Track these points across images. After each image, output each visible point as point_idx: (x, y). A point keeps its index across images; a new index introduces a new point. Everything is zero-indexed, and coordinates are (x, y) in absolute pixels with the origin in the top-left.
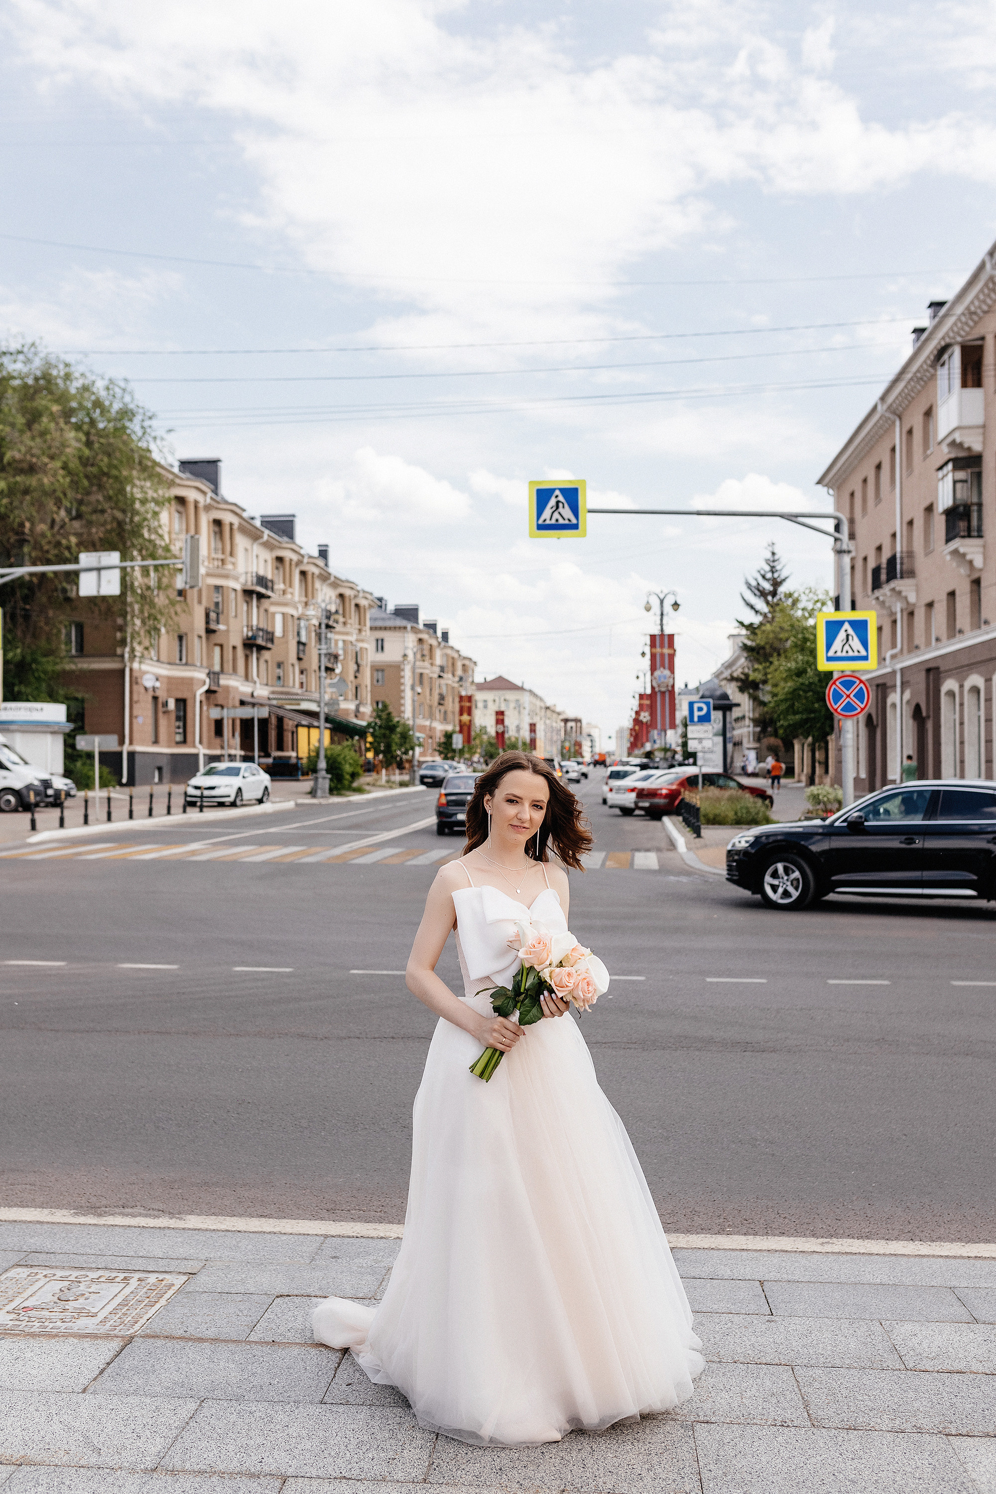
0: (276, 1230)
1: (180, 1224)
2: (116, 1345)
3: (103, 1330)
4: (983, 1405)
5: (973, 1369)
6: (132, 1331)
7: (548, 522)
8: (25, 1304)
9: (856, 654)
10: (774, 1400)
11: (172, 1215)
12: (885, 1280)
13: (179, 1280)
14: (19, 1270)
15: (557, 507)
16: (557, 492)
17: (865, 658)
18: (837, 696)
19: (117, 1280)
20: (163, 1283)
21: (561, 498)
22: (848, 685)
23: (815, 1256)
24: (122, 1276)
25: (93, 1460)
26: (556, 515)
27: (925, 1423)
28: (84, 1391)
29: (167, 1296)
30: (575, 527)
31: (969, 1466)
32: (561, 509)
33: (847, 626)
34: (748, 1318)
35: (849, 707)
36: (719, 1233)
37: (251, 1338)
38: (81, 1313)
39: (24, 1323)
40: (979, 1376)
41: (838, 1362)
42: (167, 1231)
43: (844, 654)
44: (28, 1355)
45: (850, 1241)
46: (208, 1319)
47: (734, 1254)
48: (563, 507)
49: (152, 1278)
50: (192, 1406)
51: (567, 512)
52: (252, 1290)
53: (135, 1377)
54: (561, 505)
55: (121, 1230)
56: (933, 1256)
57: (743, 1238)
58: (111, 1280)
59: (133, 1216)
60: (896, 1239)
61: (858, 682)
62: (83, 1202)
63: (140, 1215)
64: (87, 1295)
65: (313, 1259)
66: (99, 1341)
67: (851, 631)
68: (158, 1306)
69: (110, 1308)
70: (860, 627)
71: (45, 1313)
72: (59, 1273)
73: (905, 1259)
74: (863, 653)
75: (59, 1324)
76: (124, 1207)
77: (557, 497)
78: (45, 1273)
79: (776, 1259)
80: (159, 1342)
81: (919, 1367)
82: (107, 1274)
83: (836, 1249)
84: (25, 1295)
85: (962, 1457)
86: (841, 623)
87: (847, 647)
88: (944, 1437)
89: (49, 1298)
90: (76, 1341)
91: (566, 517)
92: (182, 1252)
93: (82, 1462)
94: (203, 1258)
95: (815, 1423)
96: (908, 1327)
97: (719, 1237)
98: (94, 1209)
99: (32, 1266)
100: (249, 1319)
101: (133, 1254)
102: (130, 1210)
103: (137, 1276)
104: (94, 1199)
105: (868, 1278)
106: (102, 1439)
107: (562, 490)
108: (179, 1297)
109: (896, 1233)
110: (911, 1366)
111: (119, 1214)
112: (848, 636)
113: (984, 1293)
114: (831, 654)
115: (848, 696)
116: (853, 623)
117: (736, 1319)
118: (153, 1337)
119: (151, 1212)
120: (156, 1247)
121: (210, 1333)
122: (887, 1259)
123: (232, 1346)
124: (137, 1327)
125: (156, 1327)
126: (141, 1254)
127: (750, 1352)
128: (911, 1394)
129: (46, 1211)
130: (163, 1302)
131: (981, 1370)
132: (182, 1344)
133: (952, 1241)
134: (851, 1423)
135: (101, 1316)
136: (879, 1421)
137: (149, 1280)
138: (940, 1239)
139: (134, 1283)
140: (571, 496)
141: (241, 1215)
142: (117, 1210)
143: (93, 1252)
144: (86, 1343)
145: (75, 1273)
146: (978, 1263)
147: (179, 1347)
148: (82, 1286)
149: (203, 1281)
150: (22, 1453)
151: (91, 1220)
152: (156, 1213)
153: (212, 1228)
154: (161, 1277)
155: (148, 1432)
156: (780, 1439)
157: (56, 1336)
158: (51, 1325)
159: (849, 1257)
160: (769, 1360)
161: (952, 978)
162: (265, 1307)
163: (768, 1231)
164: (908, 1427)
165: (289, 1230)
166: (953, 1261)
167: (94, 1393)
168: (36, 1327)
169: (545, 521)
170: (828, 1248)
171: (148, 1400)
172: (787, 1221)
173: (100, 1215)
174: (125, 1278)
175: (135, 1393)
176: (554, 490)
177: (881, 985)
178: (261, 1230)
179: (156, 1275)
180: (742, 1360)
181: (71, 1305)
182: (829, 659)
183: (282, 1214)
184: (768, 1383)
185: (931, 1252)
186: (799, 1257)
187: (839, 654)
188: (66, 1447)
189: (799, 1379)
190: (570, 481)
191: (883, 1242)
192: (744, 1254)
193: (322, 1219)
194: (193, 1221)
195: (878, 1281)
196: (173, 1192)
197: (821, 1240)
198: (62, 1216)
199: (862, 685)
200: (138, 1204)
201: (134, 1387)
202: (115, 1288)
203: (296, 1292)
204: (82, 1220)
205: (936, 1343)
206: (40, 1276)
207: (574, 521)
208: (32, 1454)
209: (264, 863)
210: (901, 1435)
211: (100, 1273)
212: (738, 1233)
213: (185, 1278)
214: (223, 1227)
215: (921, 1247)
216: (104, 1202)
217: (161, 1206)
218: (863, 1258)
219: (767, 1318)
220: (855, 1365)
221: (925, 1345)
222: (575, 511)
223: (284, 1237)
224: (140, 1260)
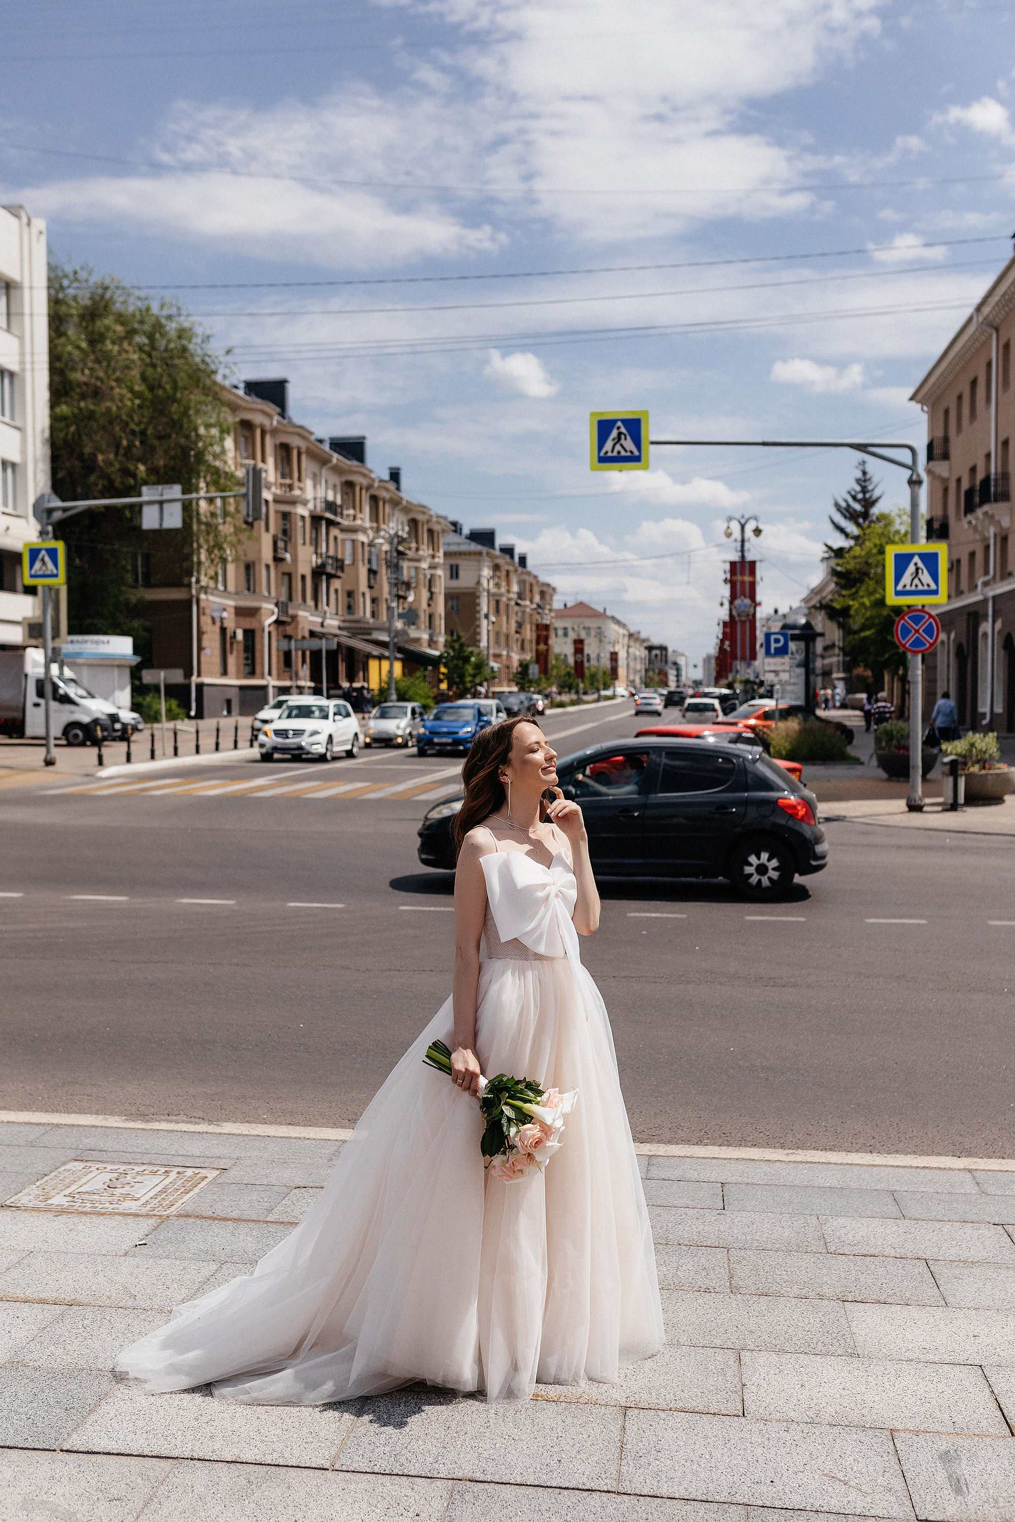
0: (301, 1136)
1: (218, 1130)
2: (153, 1222)
3: (144, 1211)
4: (884, 1281)
5: (886, 1254)
6: (168, 1212)
7: (610, 454)
8: (80, 1190)
9: (926, 588)
10: (704, 1273)
11: (210, 1122)
12: (834, 1183)
13: (212, 1174)
14: (76, 1163)
15: (619, 438)
16: (619, 424)
17: (935, 592)
18: (906, 631)
19: (159, 1173)
20: (198, 1176)
21: (623, 430)
22: (917, 620)
23: (778, 1164)
24: (163, 1170)
25: (130, 1303)
26: (618, 447)
27: (827, 1291)
28: (126, 1254)
29: (200, 1186)
30: (637, 459)
31: (854, 1324)
32: (623, 441)
33: (916, 559)
34: (702, 1212)
35: (918, 643)
36: (697, 1144)
37: (269, 1219)
38: (126, 1196)
39: (78, 1204)
40: (889, 1259)
41: (769, 1246)
42: (204, 1135)
43: (913, 588)
44: (80, 1227)
45: (813, 1152)
46: (233, 1204)
47: (704, 1161)
48: (626, 439)
49: (189, 1172)
50: (214, 1267)
51: (629, 444)
52: (274, 1182)
53: (169, 1246)
54: (623, 437)
55: (165, 1133)
56: (886, 1166)
57: (717, 1148)
58: (154, 1173)
59: (177, 1122)
60: (857, 1151)
61: (927, 617)
62: (134, 1110)
63: (183, 1122)
64: (133, 1184)
65: (331, 1160)
66: (141, 1219)
67: (920, 565)
68: (192, 1193)
69: (152, 1194)
70: (930, 560)
71: (96, 1197)
72: (110, 1167)
73: (858, 1168)
74: (933, 587)
75: (107, 1205)
76: (169, 1115)
77: (619, 428)
78: (97, 1166)
79: (741, 1166)
80: (190, 1221)
81: (839, 1251)
82: (151, 1168)
83: (799, 1158)
84: (80, 1183)
85: (850, 1318)
86: (910, 556)
87: (916, 581)
88: (841, 1303)
89: (100, 1186)
90: (121, 1218)
91: (628, 449)
92: (217, 1152)
93: (120, 1305)
94: (235, 1156)
95: (734, 1290)
96: (841, 1221)
97: (696, 1147)
98: (142, 1116)
99: (86, 1161)
100: (268, 1204)
101: (174, 1152)
102: (174, 1118)
103: (176, 1170)
104: (143, 1108)
105: (822, 1183)
106: (137, 1289)
107: (624, 421)
108: (211, 1187)
109: (857, 1147)
110: (832, 1250)
111: (164, 1121)
112: (917, 569)
113: (919, 1196)
114: (900, 588)
115: (917, 631)
116: (922, 556)
117: (691, 1212)
118: (186, 1216)
119: (193, 1119)
120: (195, 1148)
121: (234, 1215)
122: (842, 1167)
123: (251, 1225)
124: (173, 1209)
125: (189, 1209)
126: (181, 1153)
127: (695, 1237)
128: (825, 1271)
129: (100, 1117)
130: (196, 1190)
131: (893, 1254)
132: (210, 1222)
133: (910, 1153)
134: (765, 1290)
135: (143, 1200)
136: (789, 1289)
137: (186, 1174)
138: (897, 1152)
139: (173, 1175)
140: (634, 427)
141: (271, 1123)
142: (163, 1117)
143: (139, 1150)
144: (129, 1220)
145: (123, 1168)
146: (923, 1172)
147: (207, 1224)
148: (129, 1178)
149: (232, 1173)
150: (73, 1297)
151: (139, 1125)
152: (197, 1120)
153: (245, 1133)
154: (197, 1171)
155: (175, 1285)
156: (700, 1301)
157: (104, 1214)
158: (101, 1206)
159: (807, 1166)
160: (709, 1244)
161: (991, 918)
162: (283, 1196)
163: (742, 1142)
164: (812, 1294)
165: (312, 1136)
166: (901, 1170)
167: (134, 1256)
168: (88, 1207)
169: (607, 452)
170: (792, 1158)
171: (178, 1262)
172: (762, 1135)
173: (148, 1121)
174: (166, 1172)
175: (167, 1257)
176: (615, 421)
177: (919, 924)
178: (287, 1135)
179: (194, 1170)
180: (686, 1242)
181: (118, 1192)
182: (898, 593)
183: (309, 1122)
184: (703, 1260)
185: (884, 1163)
186: (762, 1164)
187: (908, 588)
188: (108, 1294)
189: (731, 1258)
190: (633, 412)
191: (844, 1153)
192: (714, 1161)
193: (342, 1127)
194: (229, 1127)
195: (828, 1185)
196: (213, 1103)
197: (787, 1151)
198: (114, 1121)
199: (931, 620)
200: (181, 1112)
201: (167, 1253)
202: (156, 1179)
203: (311, 1185)
204: (131, 1125)
205: (861, 1234)
206: (93, 1169)
207: (636, 453)
208: (81, 1298)
209: (327, 799)
210: (804, 1301)
211: (145, 1167)
212: (714, 1144)
213: (217, 1172)
214: (255, 1132)
215: (877, 1158)
216: (152, 1110)
217: (201, 1115)
218: (820, 1167)
219: (718, 1212)
220: (784, 1248)
221: (850, 1235)
222: (637, 442)
223: (308, 1142)
224: (180, 1158)
